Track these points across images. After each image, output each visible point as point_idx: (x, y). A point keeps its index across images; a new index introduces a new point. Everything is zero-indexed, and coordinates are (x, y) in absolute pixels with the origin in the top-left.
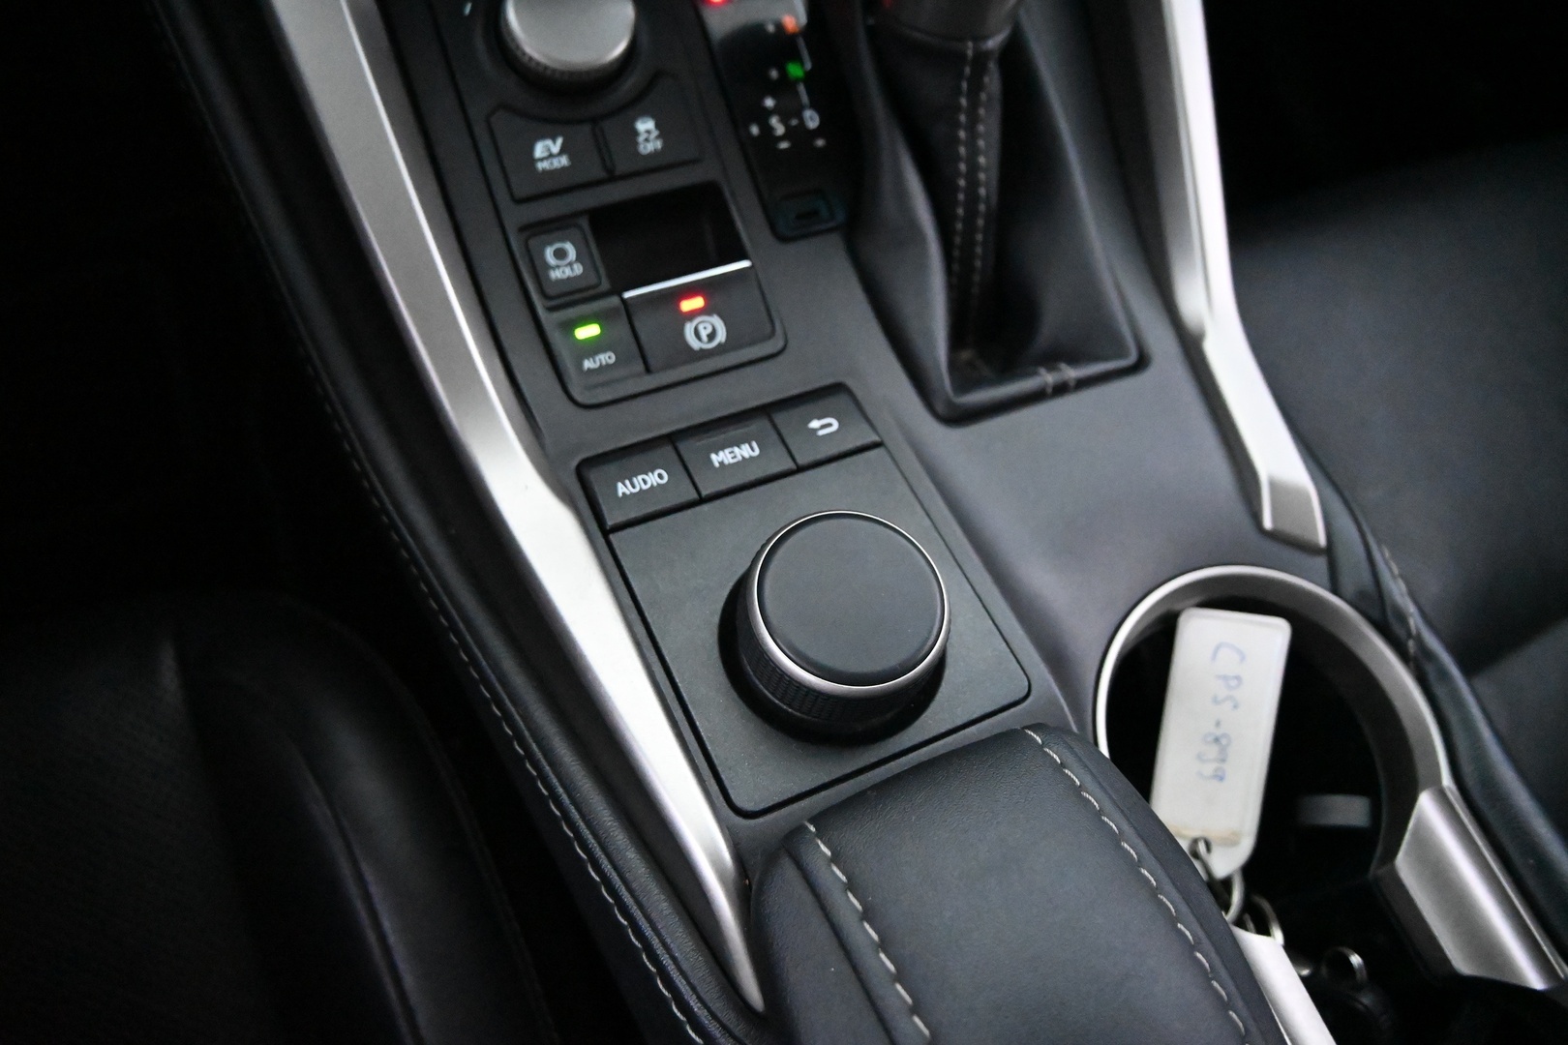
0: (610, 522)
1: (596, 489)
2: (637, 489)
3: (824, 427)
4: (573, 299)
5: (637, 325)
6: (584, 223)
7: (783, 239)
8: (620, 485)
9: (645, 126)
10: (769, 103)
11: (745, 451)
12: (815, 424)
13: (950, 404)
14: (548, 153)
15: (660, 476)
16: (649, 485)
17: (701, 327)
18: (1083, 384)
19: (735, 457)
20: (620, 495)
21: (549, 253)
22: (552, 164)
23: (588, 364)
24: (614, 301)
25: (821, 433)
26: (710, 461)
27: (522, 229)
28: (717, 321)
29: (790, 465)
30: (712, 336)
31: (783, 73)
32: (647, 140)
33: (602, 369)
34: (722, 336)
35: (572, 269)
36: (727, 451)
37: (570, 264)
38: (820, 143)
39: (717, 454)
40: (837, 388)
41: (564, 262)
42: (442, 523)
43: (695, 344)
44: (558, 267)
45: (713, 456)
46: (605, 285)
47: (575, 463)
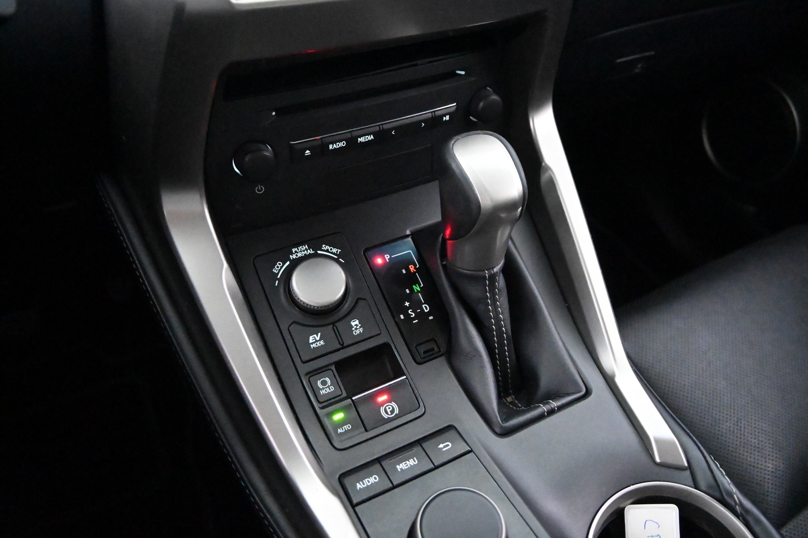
0: (355, 501)
1: (348, 487)
2: (366, 485)
3: (445, 447)
4: (330, 402)
5: (359, 410)
6: (333, 368)
7: (419, 363)
8: (358, 484)
9: (355, 323)
10: (407, 304)
11: (412, 462)
12: (441, 446)
13: (502, 427)
14: (315, 340)
15: (375, 478)
16: (370, 483)
17: (387, 408)
18: (561, 408)
19: (407, 466)
20: (358, 489)
21: (319, 382)
22: (317, 345)
23: (340, 431)
24: (349, 400)
25: (444, 450)
26: (397, 469)
27: (307, 374)
28: (393, 404)
29: (432, 466)
30: (392, 411)
31: (412, 290)
32: (356, 329)
33: (346, 432)
34: (397, 411)
35: (330, 390)
36: (403, 463)
37: (329, 387)
38: (431, 318)
39: (399, 465)
40: (450, 428)
41: (326, 386)
42: (282, 507)
43: (386, 416)
44: (323, 388)
45: (398, 466)
46: (345, 394)
47: (338, 476)
